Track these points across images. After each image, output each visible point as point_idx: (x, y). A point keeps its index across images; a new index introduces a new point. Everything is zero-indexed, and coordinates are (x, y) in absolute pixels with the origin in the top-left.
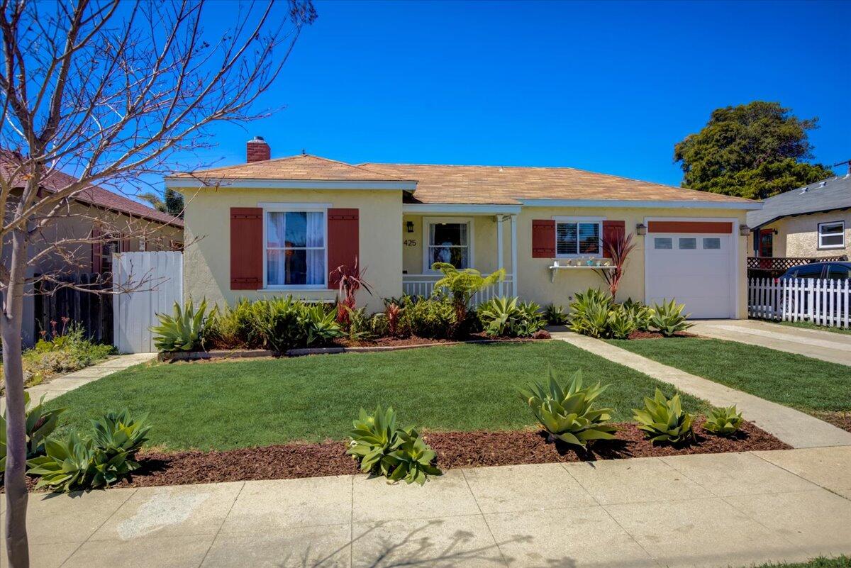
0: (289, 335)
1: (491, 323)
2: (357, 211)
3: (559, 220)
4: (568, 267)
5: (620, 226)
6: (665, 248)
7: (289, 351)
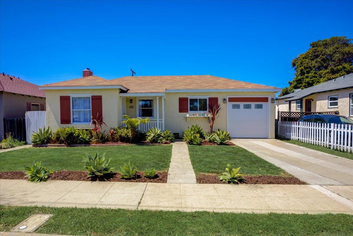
0: (72, 139)
1: (149, 137)
2: (101, 96)
3: (190, 97)
4: (193, 116)
5: (216, 99)
6: (237, 108)
7: (72, 145)
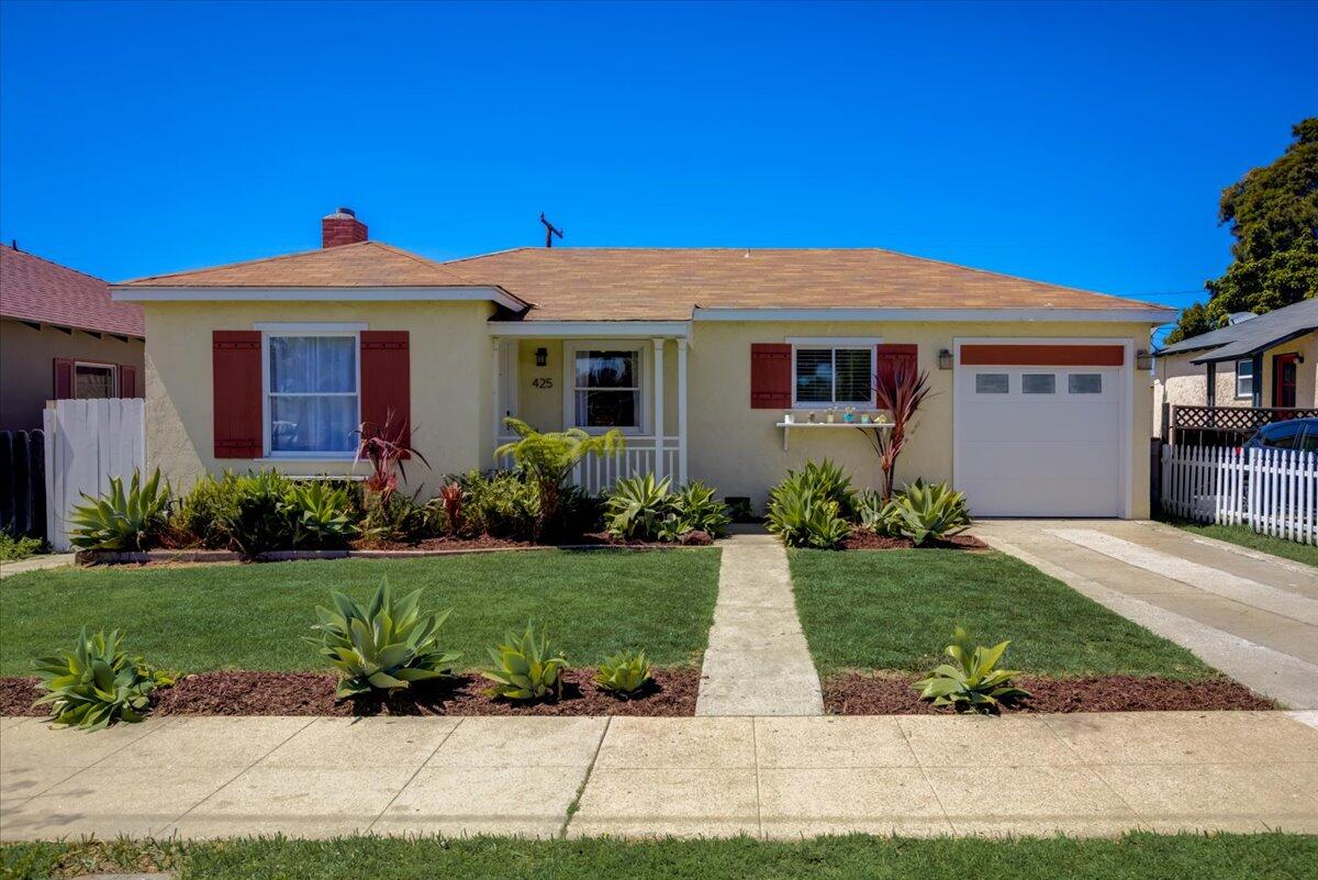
0: (267, 529)
1: (617, 517)
2: (405, 335)
3: (798, 343)
4: (810, 424)
5: (908, 353)
6: (995, 391)
7: (264, 553)
